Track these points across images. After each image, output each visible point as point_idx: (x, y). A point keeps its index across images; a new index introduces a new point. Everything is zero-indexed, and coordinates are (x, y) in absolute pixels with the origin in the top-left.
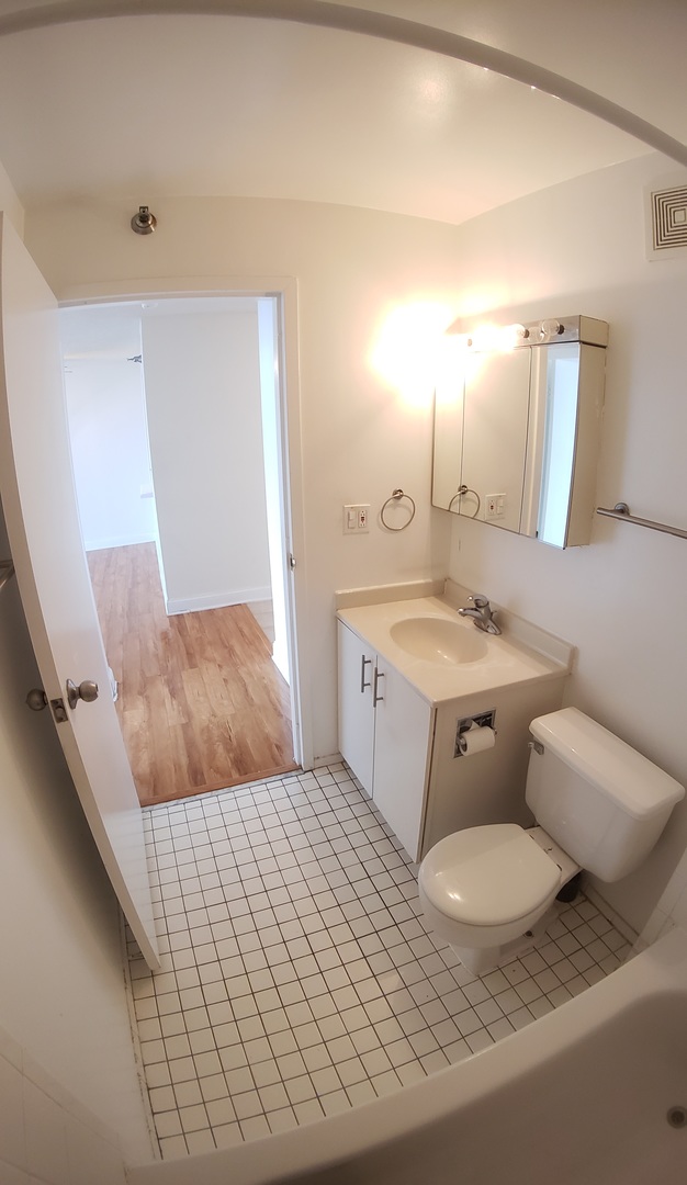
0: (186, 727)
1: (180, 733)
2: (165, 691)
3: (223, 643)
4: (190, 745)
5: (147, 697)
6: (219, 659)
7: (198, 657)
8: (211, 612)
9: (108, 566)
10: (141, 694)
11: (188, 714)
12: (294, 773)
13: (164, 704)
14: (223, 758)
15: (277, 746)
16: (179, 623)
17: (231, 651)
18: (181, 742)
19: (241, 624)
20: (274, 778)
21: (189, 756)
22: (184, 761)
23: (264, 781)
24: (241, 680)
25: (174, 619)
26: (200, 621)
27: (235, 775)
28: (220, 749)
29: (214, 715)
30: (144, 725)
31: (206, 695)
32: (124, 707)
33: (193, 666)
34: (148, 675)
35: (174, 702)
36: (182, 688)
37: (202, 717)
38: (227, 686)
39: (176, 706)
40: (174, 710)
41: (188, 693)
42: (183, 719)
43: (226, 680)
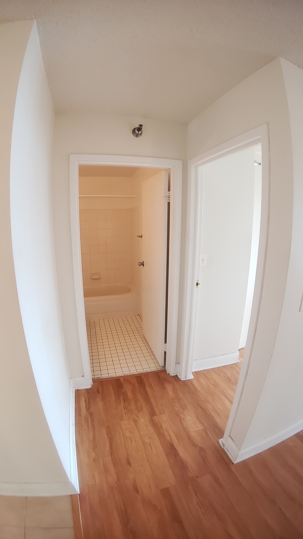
0: (153, 413)
2: (182, 453)
13: (176, 436)
27: (122, 380)
28: (129, 394)
29: (135, 421)
30: (181, 415)
31: (143, 443)
32: (207, 434)
35: (169, 438)
36: (167, 455)
37: (144, 420)
38: (128, 455)
39: (166, 433)
40: (166, 429)
41: (161, 449)
42: (157, 420)
43: (129, 463)
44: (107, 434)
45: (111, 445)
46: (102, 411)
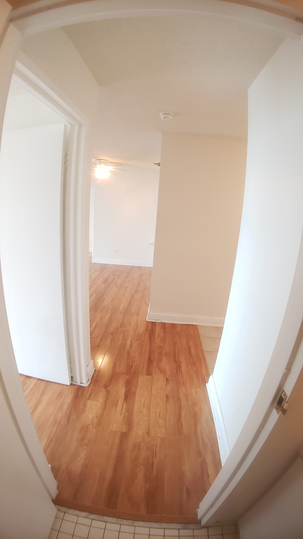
0: (124, 436)
1: (117, 441)
2: (122, 391)
3: (175, 358)
4: (120, 458)
5: (108, 392)
6: (168, 372)
7: (155, 365)
8: (173, 326)
9: (127, 276)
10: (106, 387)
11: (129, 422)
12: (192, 526)
13: (116, 405)
14: (139, 487)
15: (187, 489)
16: (152, 329)
17: (179, 367)
18: (114, 453)
19: (191, 344)
20: (173, 526)
21: (115, 470)
22: (109, 474)
23: (164, 525)
24: (178, 400)
25: (150, 325)
26: (165, 332)
27: (143, 511)
28: (141, 476)
29: (148, 433)
30: (95, 421)
31: (149, 409)
32: (90, 395)
33: (149, 373)
34: (117, 371)
35: (124, 406)
36: (135, 393)
37: (139, 431)
38: (166, 403)
39: (124, 411)
40: (121, 414)
41: (137, 400)
42: (124, 427)
43: (167, 397)
44: (182, 426)
45: (180, 415)
46: (185, 456)
